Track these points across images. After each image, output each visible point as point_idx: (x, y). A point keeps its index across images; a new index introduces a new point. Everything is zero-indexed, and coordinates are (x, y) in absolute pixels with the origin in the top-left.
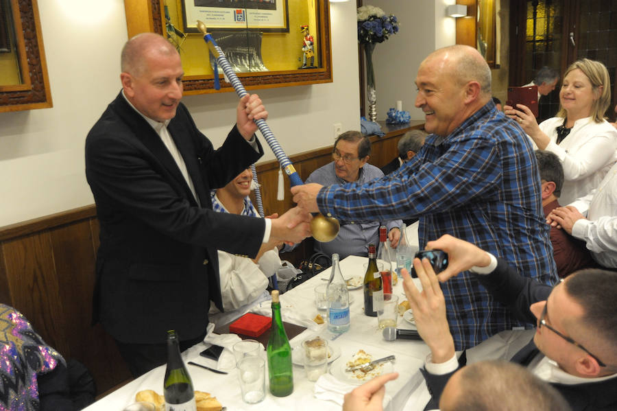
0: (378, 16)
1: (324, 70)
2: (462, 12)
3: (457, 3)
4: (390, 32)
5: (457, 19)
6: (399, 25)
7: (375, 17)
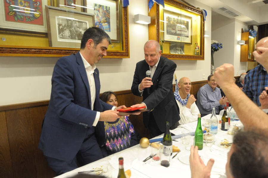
0: (216, 43)
1: (202, 56)
2: (243, 43)
3: (241, 40)
4: (220, 48)
5: (241, 45)
6: (223, 46)
7: (215, 43)
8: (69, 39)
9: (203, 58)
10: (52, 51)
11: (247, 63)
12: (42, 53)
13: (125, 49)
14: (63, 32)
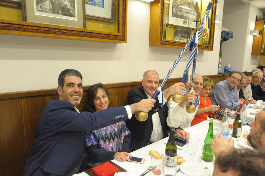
0: (226, 31)
1: (210, 46)
2: (257, 33)
3: (255, 29)
4: (230, 37)
5: (254, 36)
6: (234, 35)
7: (225, 31)
8: (50, 13)
9: (211, 49)
10: (27, 27)
11: (258, 56)
12: (12, 30)
13: (122, 32)
14: (41, 4)
